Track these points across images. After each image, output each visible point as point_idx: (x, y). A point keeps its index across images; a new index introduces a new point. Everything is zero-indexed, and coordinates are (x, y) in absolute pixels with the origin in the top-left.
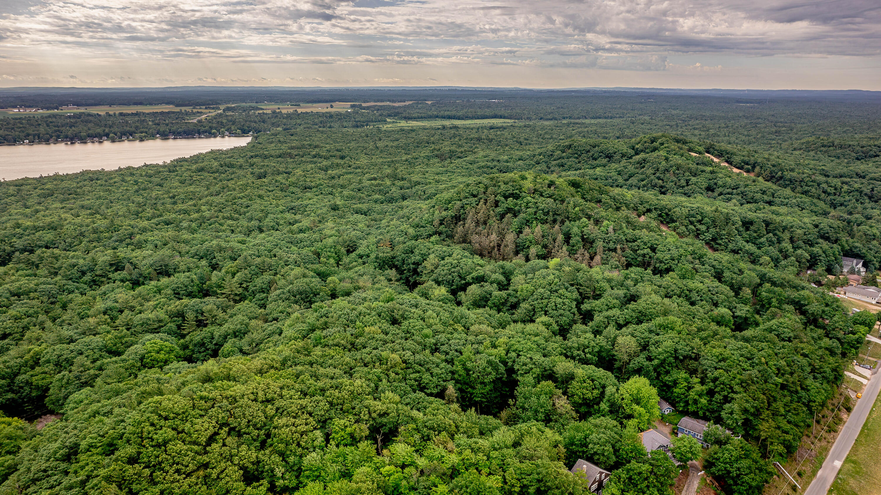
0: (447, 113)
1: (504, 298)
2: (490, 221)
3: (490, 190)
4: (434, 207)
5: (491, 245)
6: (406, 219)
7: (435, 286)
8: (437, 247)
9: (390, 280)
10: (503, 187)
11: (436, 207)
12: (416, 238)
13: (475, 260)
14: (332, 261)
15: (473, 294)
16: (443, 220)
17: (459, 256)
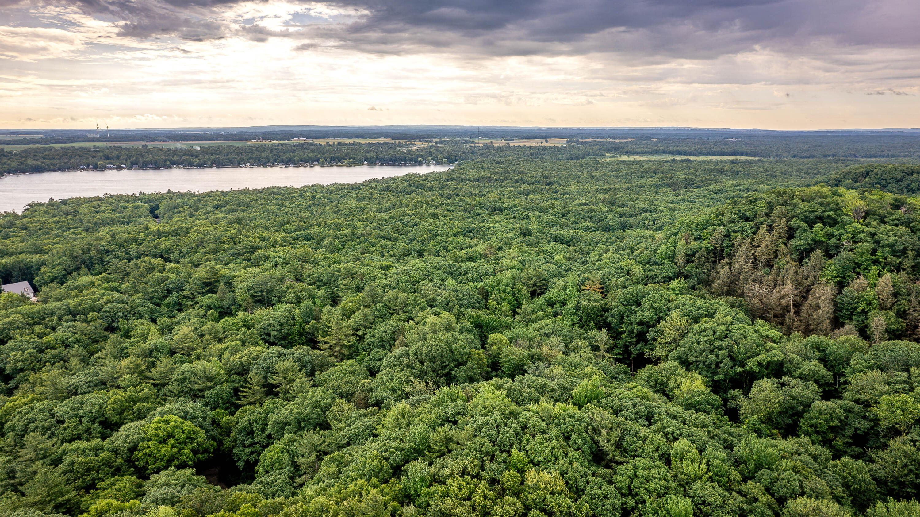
0: (675, 149)
1: (839, 418)
2: (781, 261)
3: (778, 210)
4: (676, 234)
5: (783, 302)
6: (628, 250)
7: (681, 370)
8: (683, 298)
9: (596, 348)
10: (803, 207)
11: (680, 234)
12: (646, 281)
13: (760, 329)
14: (505, 306)
15: (765, 401)
16: (694, 254)
17: (729, 319)
